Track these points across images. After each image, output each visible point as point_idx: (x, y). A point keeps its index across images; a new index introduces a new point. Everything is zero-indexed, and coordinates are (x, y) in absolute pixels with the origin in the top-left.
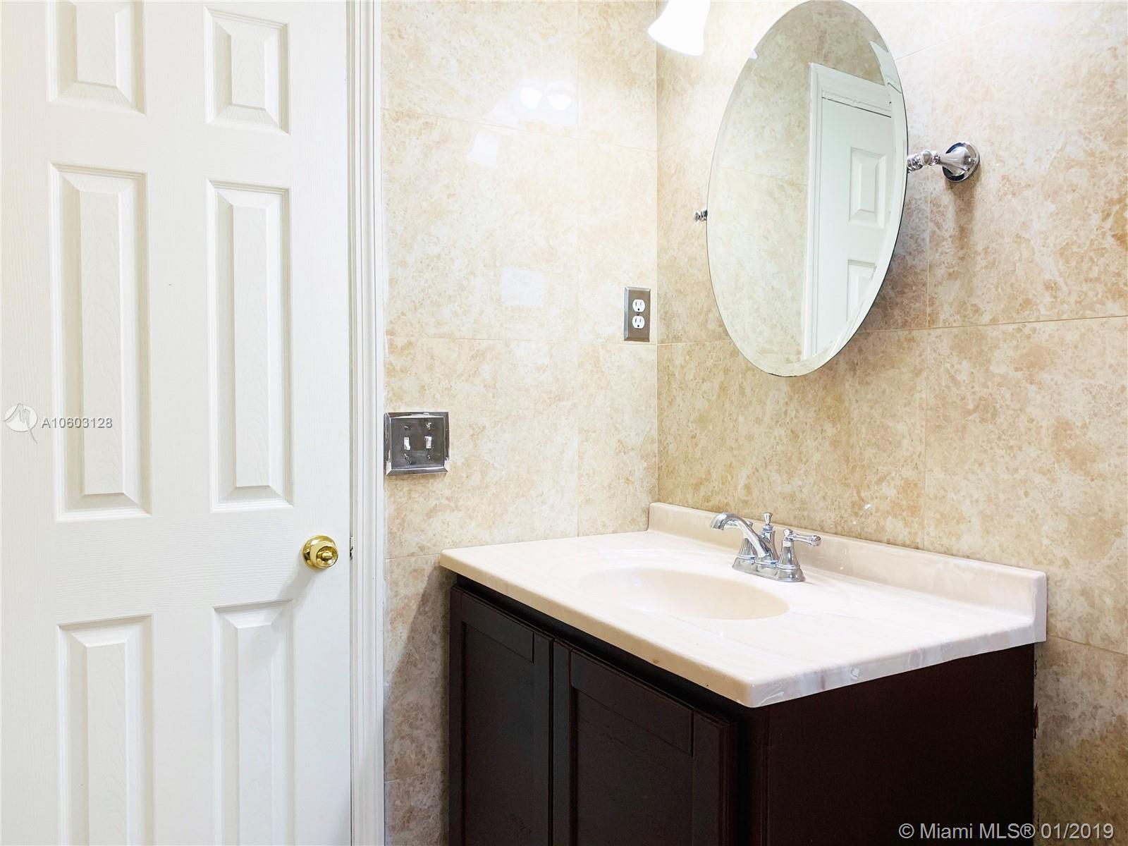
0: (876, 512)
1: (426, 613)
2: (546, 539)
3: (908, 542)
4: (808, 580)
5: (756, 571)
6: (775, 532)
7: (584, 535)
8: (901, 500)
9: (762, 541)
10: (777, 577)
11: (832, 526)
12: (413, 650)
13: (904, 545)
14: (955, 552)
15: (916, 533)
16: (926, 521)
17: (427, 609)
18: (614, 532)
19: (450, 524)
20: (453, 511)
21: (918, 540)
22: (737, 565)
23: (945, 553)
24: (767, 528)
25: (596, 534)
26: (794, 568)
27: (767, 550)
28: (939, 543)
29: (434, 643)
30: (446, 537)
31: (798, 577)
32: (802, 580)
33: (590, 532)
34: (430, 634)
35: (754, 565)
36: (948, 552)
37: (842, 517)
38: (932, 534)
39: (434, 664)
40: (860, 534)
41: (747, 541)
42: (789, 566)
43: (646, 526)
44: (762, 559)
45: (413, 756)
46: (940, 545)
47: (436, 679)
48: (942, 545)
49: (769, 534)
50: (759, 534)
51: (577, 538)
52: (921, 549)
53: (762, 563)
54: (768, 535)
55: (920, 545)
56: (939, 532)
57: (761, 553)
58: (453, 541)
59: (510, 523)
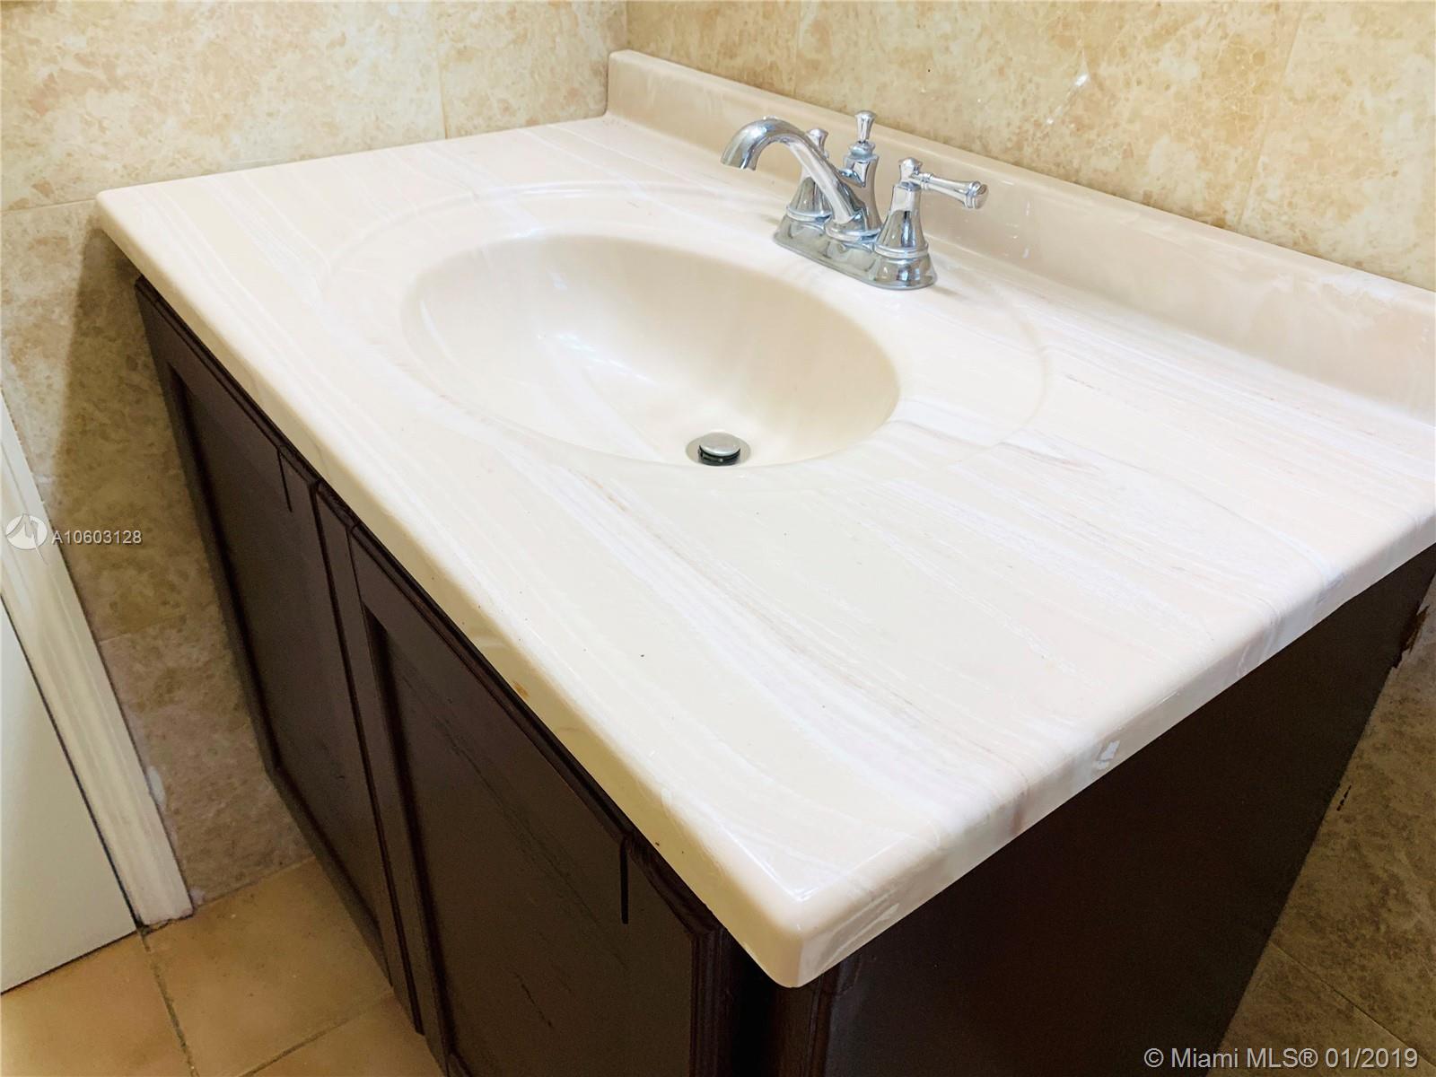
0: (1131, 121)
1: (98, 331)
2: (370, 148)
3: (1198, 207)
4: (939, 283)
5: (824, 256)
6: (877, 161)
7: (460, 135)
8: (1208, 95)
9: (845, 185)
10: (871, 278)
11: (1009, 145)
12: (90, 408)
13: (1189, 213)
14: (1322, 247)
15: (1227, 187)
16: (1263, 159)
17: (100, 322)
18: (532, 122)
19: (106, 123)
20: (106, 91)
21: (1229, 205)
22: (787, 236)
23: (1295, 246)
24: (861, 150)
25: (489, 130)
26: (913, 255)
27: (854, 204)
28: (1284, 218)
29: (136, 388)
30: (105, 158)
31: (917, 276)
32: (929, 282)
33: (475, 128)
34: (124, 373)
35: (824, 239)
36: (1305, 246)
37: (1037, 125)
38: (1273, 194)
39: (150, 429)
40: (1077, 171)
41: (811, 184)
42: (904, 253)
43: (601, 106)
44: (843, 229)
45: (149, 592)
46: (1285, 223)
47: (164, 455)
48: (1293, 226)
49: (864, 167)
50: (839, 168)
51: (444, 141)
52: (1230, 228)
53: (841, 237)
54: (861, 169)
55: (1230, 218)
56: (1295, 192)
57: (843, 215)
58: (125, 167)
59: (270, 115)
